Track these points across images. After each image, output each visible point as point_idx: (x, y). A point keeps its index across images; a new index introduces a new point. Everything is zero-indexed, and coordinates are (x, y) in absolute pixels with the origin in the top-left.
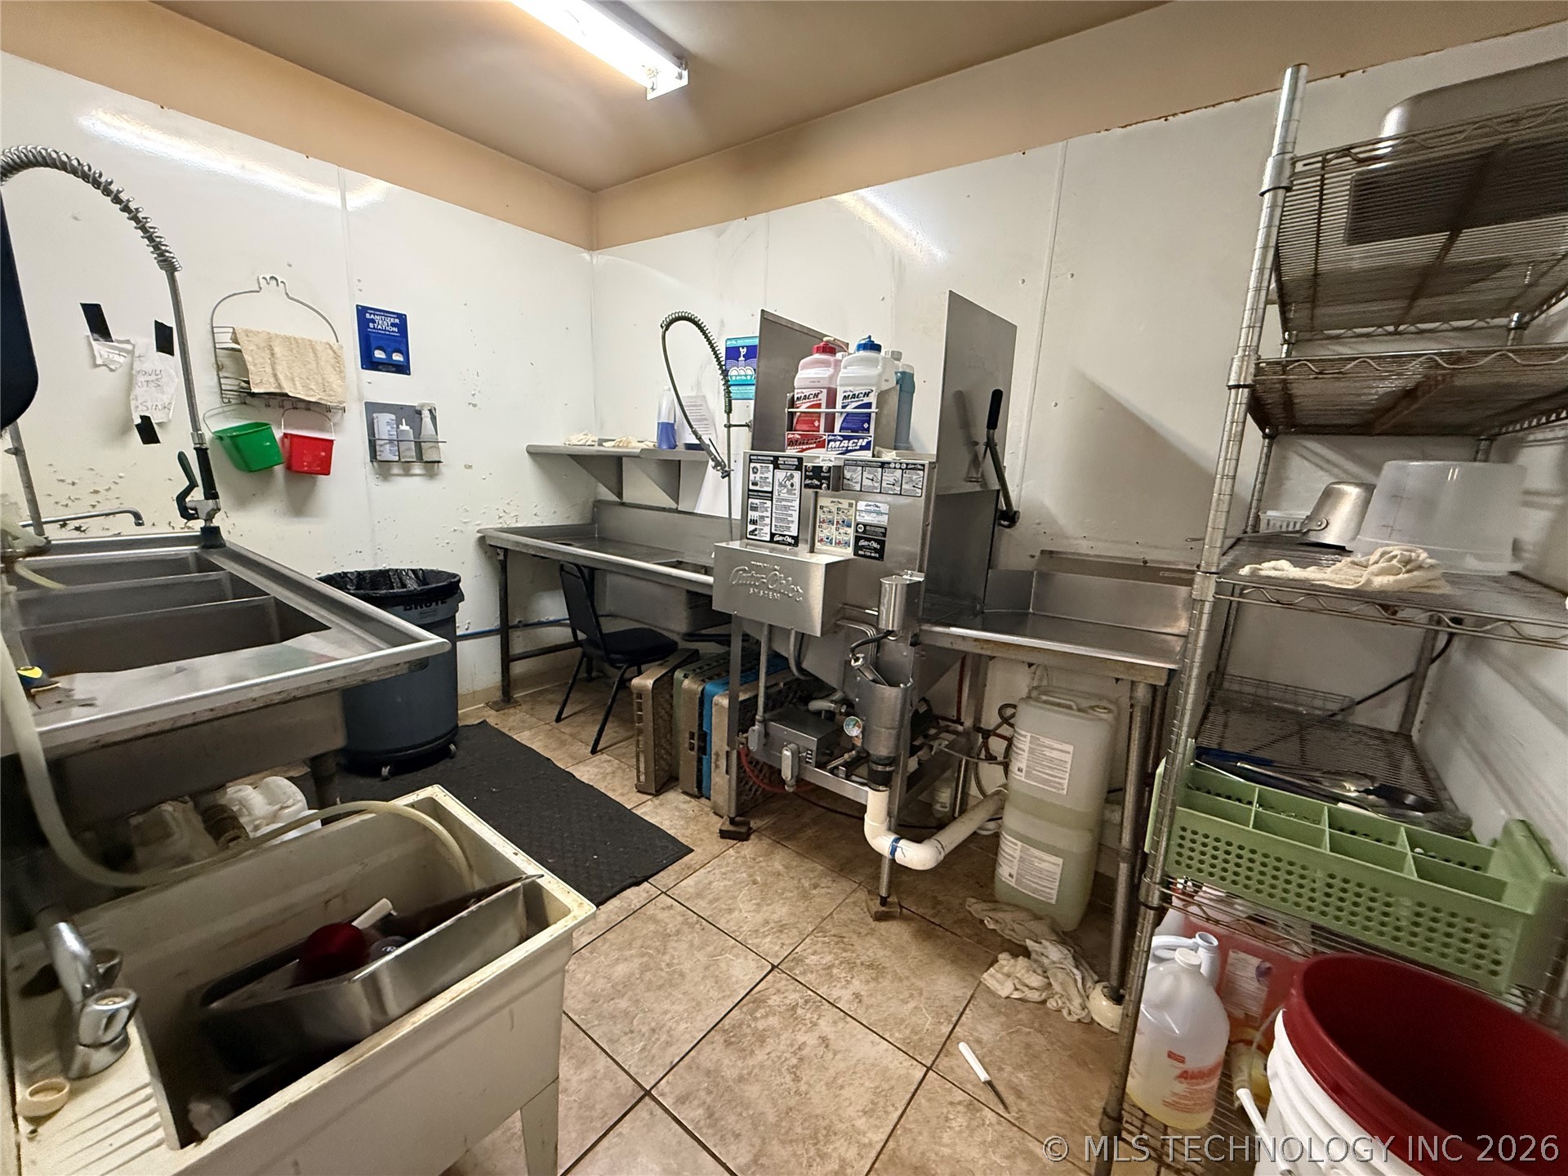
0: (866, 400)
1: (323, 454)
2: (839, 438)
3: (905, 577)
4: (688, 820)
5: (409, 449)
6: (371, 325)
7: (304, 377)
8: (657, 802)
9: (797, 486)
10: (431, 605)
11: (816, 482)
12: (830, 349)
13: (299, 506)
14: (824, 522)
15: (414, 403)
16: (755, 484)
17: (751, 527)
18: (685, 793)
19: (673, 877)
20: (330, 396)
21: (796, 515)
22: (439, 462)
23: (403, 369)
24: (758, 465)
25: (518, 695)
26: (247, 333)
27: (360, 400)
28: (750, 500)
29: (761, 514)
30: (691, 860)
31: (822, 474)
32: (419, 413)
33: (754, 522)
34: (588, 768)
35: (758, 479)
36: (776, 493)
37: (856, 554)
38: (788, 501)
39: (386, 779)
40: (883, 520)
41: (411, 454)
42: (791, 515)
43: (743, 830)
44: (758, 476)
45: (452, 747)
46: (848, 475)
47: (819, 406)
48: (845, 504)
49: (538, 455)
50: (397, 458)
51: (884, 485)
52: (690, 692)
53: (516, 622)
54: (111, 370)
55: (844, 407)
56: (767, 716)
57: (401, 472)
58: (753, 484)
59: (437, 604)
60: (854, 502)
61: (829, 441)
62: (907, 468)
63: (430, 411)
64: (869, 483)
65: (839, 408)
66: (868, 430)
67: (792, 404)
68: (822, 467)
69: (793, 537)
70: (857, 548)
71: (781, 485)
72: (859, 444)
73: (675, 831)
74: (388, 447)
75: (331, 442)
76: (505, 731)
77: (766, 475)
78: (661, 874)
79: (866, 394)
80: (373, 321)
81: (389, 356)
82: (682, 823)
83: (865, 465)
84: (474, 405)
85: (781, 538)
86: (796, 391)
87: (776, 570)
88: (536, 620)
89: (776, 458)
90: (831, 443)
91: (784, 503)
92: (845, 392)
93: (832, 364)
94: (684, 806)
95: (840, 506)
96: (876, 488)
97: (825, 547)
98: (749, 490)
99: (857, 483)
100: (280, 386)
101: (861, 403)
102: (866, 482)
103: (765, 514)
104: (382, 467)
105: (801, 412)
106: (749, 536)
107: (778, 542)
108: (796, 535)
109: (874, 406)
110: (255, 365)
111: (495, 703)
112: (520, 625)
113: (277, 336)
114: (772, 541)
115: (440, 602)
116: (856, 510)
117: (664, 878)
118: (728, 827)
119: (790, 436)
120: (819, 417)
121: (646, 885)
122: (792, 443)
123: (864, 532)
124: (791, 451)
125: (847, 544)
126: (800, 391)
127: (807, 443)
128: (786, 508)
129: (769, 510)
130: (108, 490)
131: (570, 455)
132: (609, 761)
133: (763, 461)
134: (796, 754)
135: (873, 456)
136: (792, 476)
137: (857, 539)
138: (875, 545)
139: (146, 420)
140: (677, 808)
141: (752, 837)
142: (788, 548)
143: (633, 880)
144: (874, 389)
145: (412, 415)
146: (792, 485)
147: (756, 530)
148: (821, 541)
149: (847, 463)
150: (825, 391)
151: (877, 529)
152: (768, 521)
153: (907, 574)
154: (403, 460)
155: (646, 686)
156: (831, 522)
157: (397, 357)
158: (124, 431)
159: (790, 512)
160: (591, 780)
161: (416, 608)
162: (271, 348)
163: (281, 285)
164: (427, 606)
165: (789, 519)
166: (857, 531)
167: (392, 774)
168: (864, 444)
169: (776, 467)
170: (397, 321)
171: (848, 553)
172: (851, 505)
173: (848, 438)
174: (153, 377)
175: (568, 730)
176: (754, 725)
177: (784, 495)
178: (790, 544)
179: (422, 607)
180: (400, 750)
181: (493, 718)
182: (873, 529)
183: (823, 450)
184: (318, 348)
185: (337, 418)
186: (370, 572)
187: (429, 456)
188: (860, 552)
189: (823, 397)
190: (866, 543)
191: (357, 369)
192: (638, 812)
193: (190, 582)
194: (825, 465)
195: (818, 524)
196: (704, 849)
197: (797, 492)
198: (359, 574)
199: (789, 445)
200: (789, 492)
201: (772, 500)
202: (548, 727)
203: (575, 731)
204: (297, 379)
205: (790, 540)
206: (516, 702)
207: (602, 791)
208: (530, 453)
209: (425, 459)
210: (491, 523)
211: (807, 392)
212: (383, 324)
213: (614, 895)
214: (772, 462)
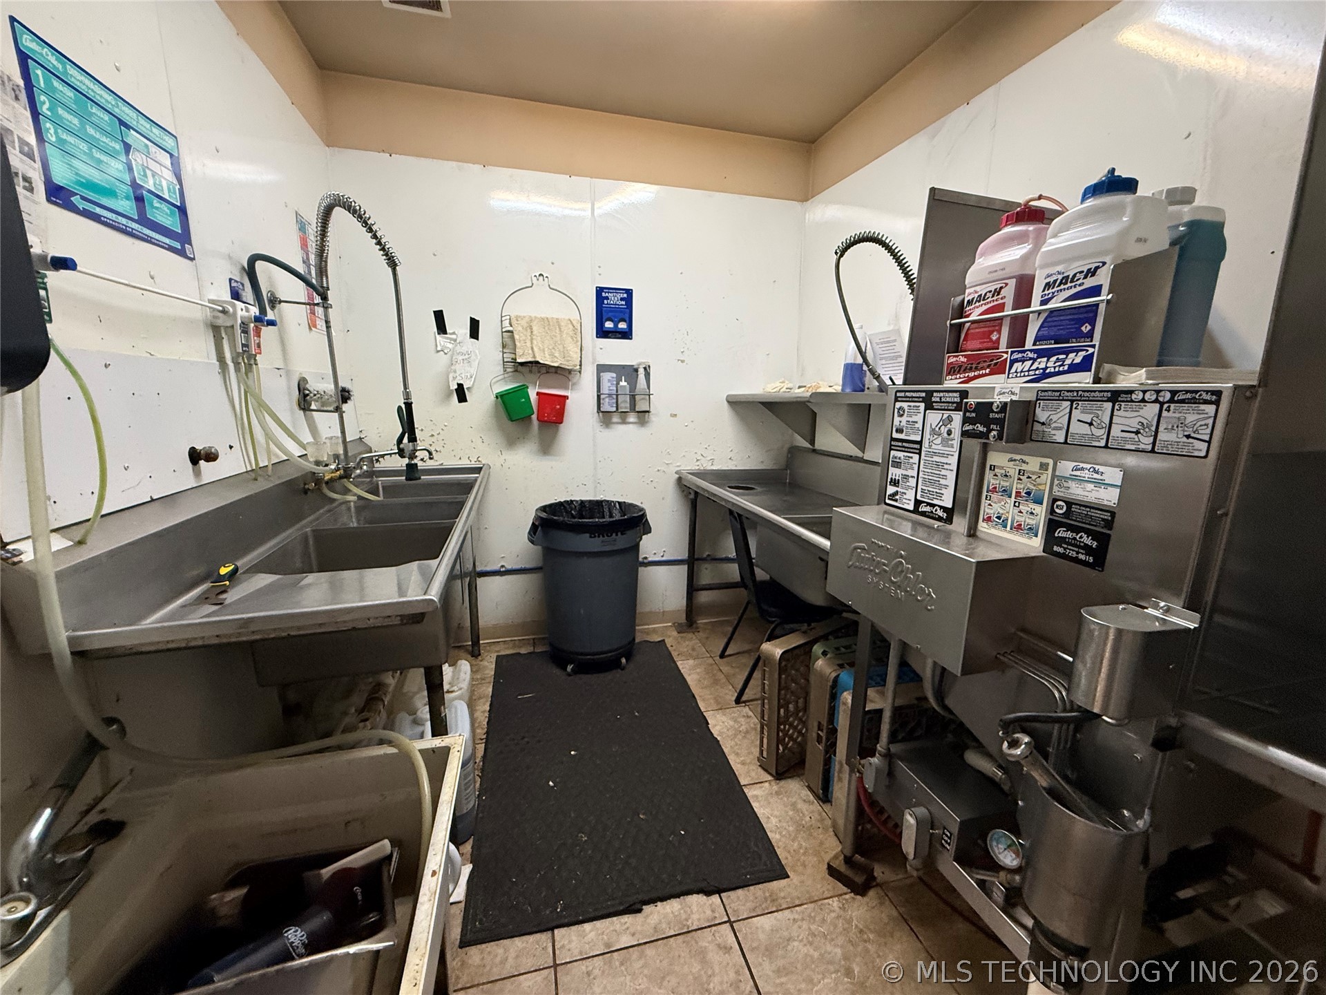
0: (1090, 283)
1: (558, 407)
2: (1031, 355)
3: (1150, 611)
4: (800, 827)
5: (626, 402)
6: (605, 302)
7: (550, 347)
8: (775, 788)
9: (957, 434)
10: (611, 535)
11: (981, 428)
12: (1033, 215)
13: (547, 447)
14: (994, 490)
15: (634, 363)
16: (900, 431)
17: (891, 490)
18: (809, 788)
19: (750, 905)
20: (568, 361)
21: (952, 476)
22: (648, 412)
23: (627, 335)
24: (905, 405)
25: (702, 621)
26: (517, 318)
27: (593, 363)
28: (893, 453)
29: (905, 472)
30: (781, 890)
31: (991, 415)
32: (636, 370)
33: (895, 483)
34: (724, 719)
35: (904, 423)
36: (926, 444)
37: (1047, 548)
38: (942, 455)
39: (569, 675)
40: (1110, 497)
41: (625, 405)
42: (945, 477)
43: (859, 879)
44: (904, 419)
45: (624, 660)
46: (1042, 415)
47: (1001, 307)
48: (1033, 464)
49: (738, 405)
50: (614, 409)
51: (1116, 431)
52: (821, 675)
53: (705, 556)
54: (446, 354)
55: (1044, 303)
56: (894, 748)
57: (619, 420)
58: (897, 431)
59: (617, 535)
60: (1051, 462)
61: (1013, 362)
62: (1171, 401)
63: (645, 368)
64: (1085, 429)
65: (1035, 305)
66: (1090, 335)
67: (960, 311)
68: (992, 403)
69: (944, 509)
70: (1050, 540)
71: (933, 432)
72: (1068, 362)
73: (778, 836)
74: (607, 400)
75: (566, 397)
76: (674, 654)
77: (914, 418)
78: (740, 892)
79: (1092, 273)
80: (607, 298)
81: (616, 325)
82: (791, 829)
83: (1076, 397)
84: (683, 361)
85: (928, 509)
86: (967, 291)
87: (901, 556)
88: (724, 556)
89: (930, 393)
90: (1016, 365)
91: (936, 459)
92: (1048, 276)
93: (1031, 236)
94: (800, 805)
95: (1024, 467)
96: (1098, 438)
97: (993, 531)
98: (893, 439)
99: (1060, 429)
100: (534, 357)
101: (1079, 289)
102: (1076, 428)
103: (910, 473)
104: (606, 417)
105: (973, 322)
106: (887, 501)
107: (923, 514)
108: (950, 506)
109: (1105, 290)
110: (520, 342)
111: (680, 625)
112: (708, 558)
113: (536, 317)
114: (916, 511)
115: (619, 534)
116: (1054, 476)
117: (739, 900)
118: (839, 864)
119: (952, 360)
120: (1001, 325)
121: (715, 899)
122: (954, 370)
123: (1068, 514)
124: (952, 383)
125: (1032, 531)
126: (972, 290)
127: (976, 369)
128: (939, 465)
129: (916, 467)
130: (439, 434)
131: (763, 403)
132: (748, 717)
133: (911, 399)
134: (928, 825)
135: (1097, 380)
136: (950, 419)
137: (1052, 525)
138: (1087, 540)
139: (460, 386)
140: (794, 805)
141: (872, 893)
142: (936, 524)
143: (703, 885)
144: (1107, 259)
145: (629, 372)
146: (949, 433)
147: (896, 493)
148: (989, 519)
149: (1042, 396)
150: (1013, 283)
151: (1094, 513)
152: (912, 482)
153: (1156, 607)
154: (620, 410)
155: (773, 656)
156: (1006, 492)
157: (622, 325)
158: (449, 395)
159: (943, 472)
160: (721, 733)
161: (599, 537)
162: (531, 328)
163: (546, 279)
164: (608, 536)
165: (943, 482)
166: (1052, 512)
167: (574, 672)
168: (1078, 360)
169: (929, 406)
170: (625, 295)
171: (1034, 545)
172: (1044, 467)
173: (1047, 354)
174: (467, 356)
175: (726, 669)
176: (873, 755)
177: (937, 446)
178: (940, 519)
179: (603, 536)
180: (582, 654)
181: (672, 640)
182: (1084, 511)
183: (1000, 378)
184: (562, 324)
185: (575, 378)
186: (590, 501)
187: (641, 406)
188: (1056, 548)
189: (1009, 294)
190: (1069, 535)
191: (593, 339)
192: (750, 793)
193: (445, 502)
194: (998, 399)
195: (985, 493)
196: (802, 882)
197: (956, 443)
198: (582, 502)
199: (949, 374)
200: (945, 442)
201: (920, 454)
202: (711, 661)
203: (732, 671)
204: (546, 349)
205: (940, 513)
206: (697, 628)
207: (726, 750)
208: (728, 402)
209: (637, 410)
210: (689, 465)
211: (982, 290)
212: (614, 300)
213: (677, 896)
214: (924, 400)
